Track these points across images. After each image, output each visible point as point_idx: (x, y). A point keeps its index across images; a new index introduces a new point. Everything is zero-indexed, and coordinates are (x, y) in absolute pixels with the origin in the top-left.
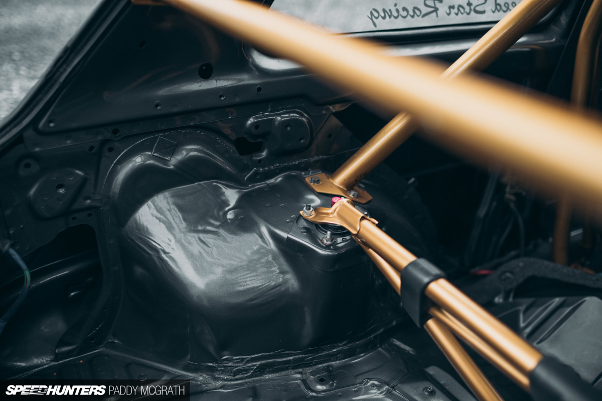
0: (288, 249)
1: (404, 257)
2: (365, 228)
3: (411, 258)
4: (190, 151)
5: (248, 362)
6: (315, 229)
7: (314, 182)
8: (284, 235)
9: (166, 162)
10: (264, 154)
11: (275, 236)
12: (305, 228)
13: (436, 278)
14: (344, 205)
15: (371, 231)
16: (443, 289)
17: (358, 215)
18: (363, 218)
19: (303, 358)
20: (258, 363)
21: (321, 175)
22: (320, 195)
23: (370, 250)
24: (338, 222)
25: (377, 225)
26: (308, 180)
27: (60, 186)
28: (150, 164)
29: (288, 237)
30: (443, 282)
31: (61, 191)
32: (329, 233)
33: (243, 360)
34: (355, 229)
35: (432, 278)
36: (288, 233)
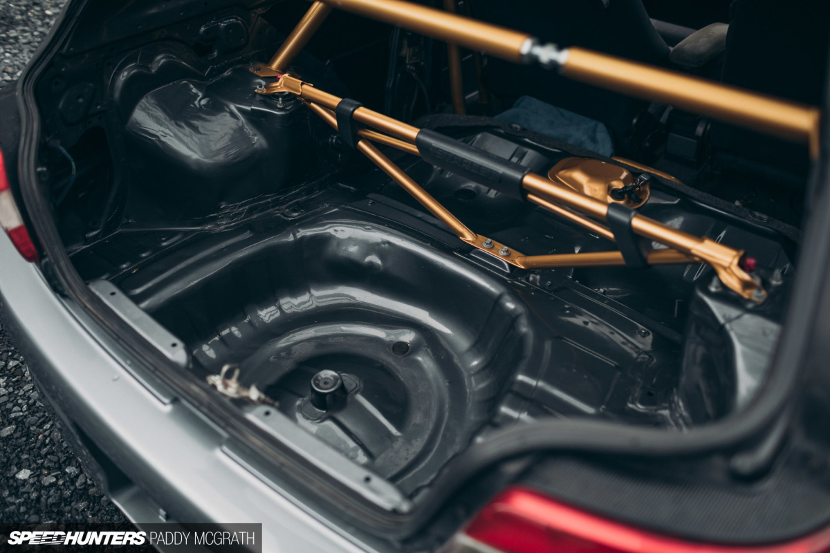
0: (253, 117)
1: (334, 100)
2: (305, 90)
3: (339, 100)
4: (160, 60)
5: (240, 207)
6: (269, 99)
7: (257, 70)
8: (248, 108)
9: (149, 69)
10: (216, 53)
11: (240, 110)
12: (262, 101)
13: (357, 107)
14: (287, 78)
15: (310, 90)
16: (363, 113)
17: (298, 82)
18: (302, 84)
19: (278, 199)
20: (247, 207)
21: (261, 65)
22: (263, 78)
23: (312, 104)
24: (286, 90)
25: (313, 87)
26: (251, 70)
27: (79, 97)
28: (134, 73)
29: (252, 109)
30: (361, 108)
31: (81, 100)
32: (280, 99)
33: (236, 206)
34: (299, 91)
35: (355, 107)
36: (251, 106)
